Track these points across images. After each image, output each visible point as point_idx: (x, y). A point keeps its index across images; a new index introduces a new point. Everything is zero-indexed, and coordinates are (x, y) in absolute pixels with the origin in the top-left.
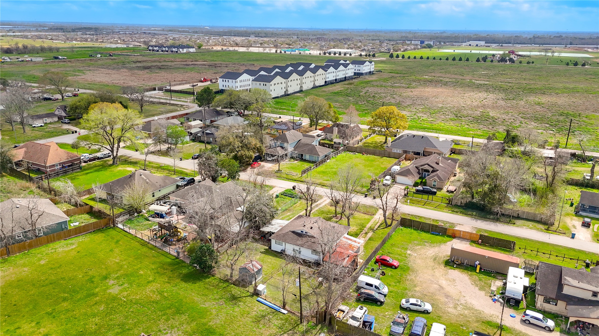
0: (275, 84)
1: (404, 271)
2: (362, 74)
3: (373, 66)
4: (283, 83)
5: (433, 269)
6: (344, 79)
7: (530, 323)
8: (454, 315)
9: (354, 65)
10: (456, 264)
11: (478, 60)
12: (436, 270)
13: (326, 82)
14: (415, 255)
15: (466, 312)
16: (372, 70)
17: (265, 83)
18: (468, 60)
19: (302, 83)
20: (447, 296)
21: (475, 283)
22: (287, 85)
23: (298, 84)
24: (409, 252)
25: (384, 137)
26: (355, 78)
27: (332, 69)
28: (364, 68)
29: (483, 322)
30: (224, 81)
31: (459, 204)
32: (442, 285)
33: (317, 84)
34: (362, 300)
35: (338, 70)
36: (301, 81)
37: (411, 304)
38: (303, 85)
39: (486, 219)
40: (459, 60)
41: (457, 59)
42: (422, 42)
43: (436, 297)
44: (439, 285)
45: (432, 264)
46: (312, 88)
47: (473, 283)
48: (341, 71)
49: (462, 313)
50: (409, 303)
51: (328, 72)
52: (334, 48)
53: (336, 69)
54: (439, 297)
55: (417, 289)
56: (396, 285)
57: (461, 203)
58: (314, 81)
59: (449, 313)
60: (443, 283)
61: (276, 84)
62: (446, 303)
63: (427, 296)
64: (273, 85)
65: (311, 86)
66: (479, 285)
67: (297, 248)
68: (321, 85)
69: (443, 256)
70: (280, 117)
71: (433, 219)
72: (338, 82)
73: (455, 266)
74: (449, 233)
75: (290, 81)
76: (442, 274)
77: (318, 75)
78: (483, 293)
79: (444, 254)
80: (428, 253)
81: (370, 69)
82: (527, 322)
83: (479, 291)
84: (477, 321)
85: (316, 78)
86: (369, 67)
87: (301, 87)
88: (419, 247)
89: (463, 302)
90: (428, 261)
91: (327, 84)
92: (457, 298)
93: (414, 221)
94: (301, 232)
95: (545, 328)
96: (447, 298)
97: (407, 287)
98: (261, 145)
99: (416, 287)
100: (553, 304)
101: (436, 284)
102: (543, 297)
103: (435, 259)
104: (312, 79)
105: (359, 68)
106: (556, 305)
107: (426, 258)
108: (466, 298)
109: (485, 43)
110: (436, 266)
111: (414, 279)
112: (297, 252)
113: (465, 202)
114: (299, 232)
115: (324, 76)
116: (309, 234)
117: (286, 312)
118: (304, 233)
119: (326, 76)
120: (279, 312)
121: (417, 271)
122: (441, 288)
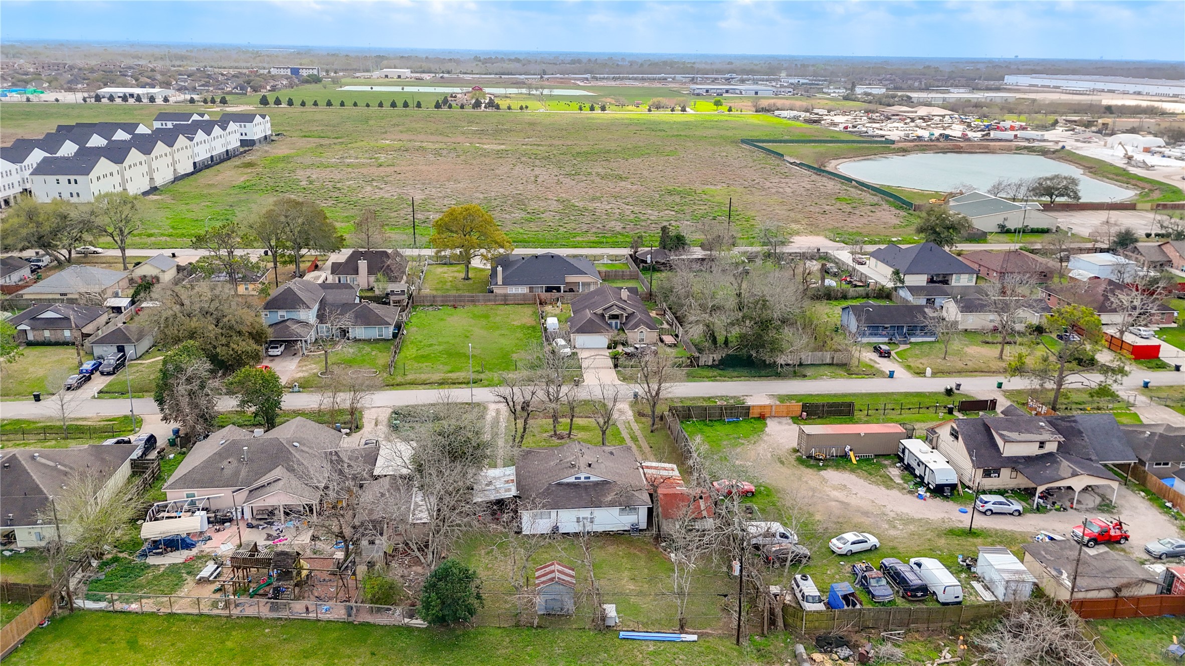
0: (98, 178)
1: (770, 495)
2: (251, 143)
3: (269, 125)
4: (115, 173)
5: (799, 479)
6: (225, 157)
7: (993, 513)
9: (238, 124)
10: (821, 459)
11: (438, 106)
12: (805, 479)
13: (195, 163)
14: (749, 463)
15: (912, 528)
16: (269, 133)
17: (72, 178)
18: (419, 105)
19: (151, 172)
20: (865, 514)
22: (123, 177)
23: (145, 174)
24: (737, 462)
26: (245, 152)
27: (200, 135)
28: (255, 129)
29: (947, 534)
31: (710, 363)
32: (840, 500)
33: (181, 171)
35: (212, 136)
36: (150, 167)
37: (853, 543)
38: (155, 176)
40: (404, 107)
41: (400, 104)
42: (296, 70)
44: (837, 501)
45: (787, 471)
46: (173, 182)
47: (869, 482)
48: (218, 137)
49: (909, 530)
50: (850, 543)
51: (195, 141)
52: (106, 85)
53: (209, 135)
54: (861, 519)
55: (818, 517)
57: (714, 360)
58: (174, 163)
59: (897, 538)
60: (837, 495)
61: (102, 177)
62: (877, 525)
63: (841, 523)
64: (95, 180)
65: (171, 177)
66: (879, 483)
67: (585, 513)
68: (188, 171)
72: (218, 164)
73: (821, 464)
74: (754, 413)
75: (127, 168)
76: (818, 482)
77: (178, 150)
78: (896, 492)
79: (784, 450)
80: (760, 455)
81: (265, 131)
82: (989, 513)
83: (891, 492)
84: (939, 536)
85: (177, 156)
86: (262, 127)
87: (152, 179)
88: (739, 449)
89: (892, 515)
90: (778, 469)
91: (199, 168)
92: (879, 512)
93: (693, 407)
94: (576, 478)
95: (1014, 513)
96: (868, 517)
100: (995, 477)
101: (829, 500)
102: (982, 470)
103: (781, 462)
104: (169, 160)
105: (243, 130)
106: (1000, 477)
107: (768, 464)
108: (888, 507)
109: (412, 72)
110: (796, 472)
111: (795, 503)
112: (585, 521)
113: (720, 358)
114: (572, 480)
115: (189, 152)
116: (593, 479)
117: (694, 637)
118: (583, 480)
119: (193, 151)
120: (682, 641)
121: (783, 489)
122: (844, 504)
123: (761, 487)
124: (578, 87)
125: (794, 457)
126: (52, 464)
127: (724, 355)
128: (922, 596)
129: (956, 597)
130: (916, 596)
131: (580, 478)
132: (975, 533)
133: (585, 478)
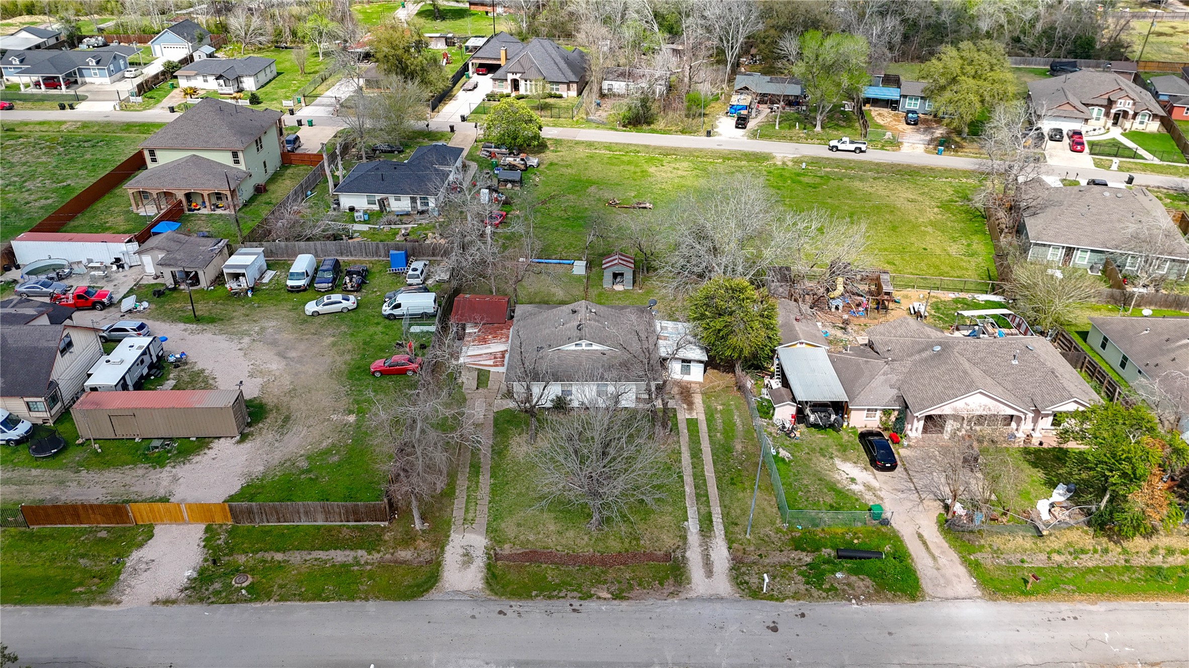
1: (358, 368)
5: (294, 390)
12: (288, 388)
14: (334, 417)
20: (274, 343)
21: (206, 383)
24: (352, 418)
29: (222, 320)
32: (280, 359)
44: (285, 358)
45: (295, 403)
47: (211, 382)
49: (253, 325)
54: (290, 337)
55: (329, 340)
60: (275, 365)
62: (279, 330)
63: (312, 334)
66: (200, 380)
69: (264, 431)
76: (275, 383)
78: (199, 366)
79: (259, 440)
80: (302, 435)
83: (205, 367)
84: (232, 318)
88: (324, 444)
89: (246, 340)
90: (304, 408)
92: (255, 344)
96: (275, 339)
97: (349, 339)
99: (332, 342)
101: (292, 359)
103: (287, 419)
107: (309, 417)
110: (286, 399)
111: (337, 357)
121: (331, 377)
122: (282, 355)
123: (356, 380)
125: (261, 425)
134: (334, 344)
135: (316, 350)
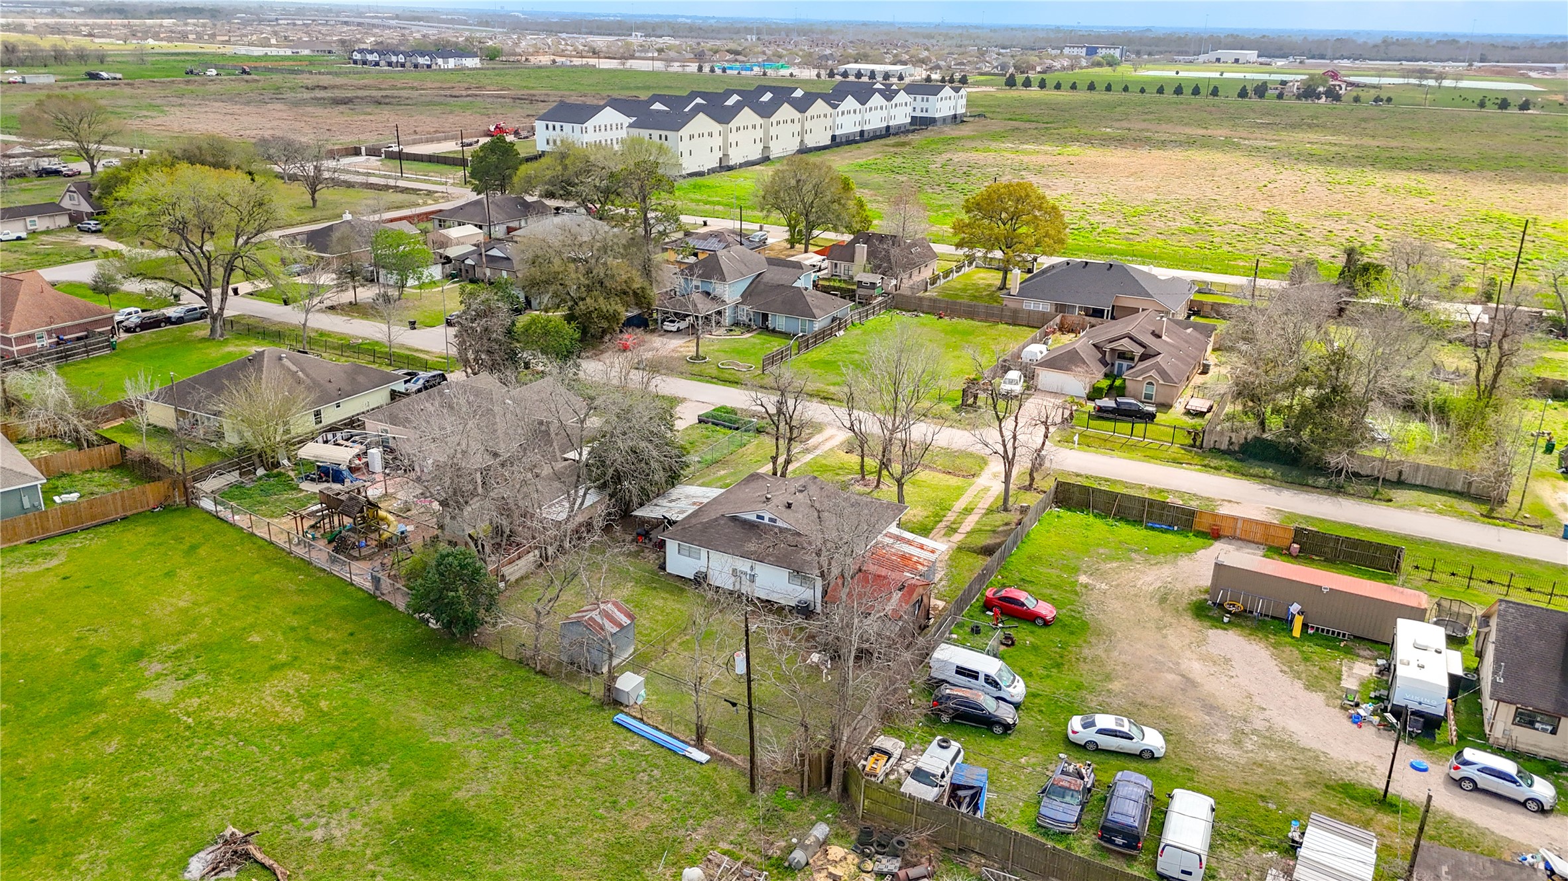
0: (691, 137)
1: (1072, 633)
2: (931, 121)
3: (963, 102)
4: (716, 134)
5: (1159, 629)
6: (883, 133)
7: (1476, 789)
8: (1236, 765)
9: (912, 96)
10: (1229, 612)
11: (1243, 94)
12: (1169, 632)
13: (834, 137)
14: (1103, 586)
15: (1272, 755)
16: (961, 111)
17: (664, 133)
18: (1215, 92)
19: (767, 138)
20: (1210, 708)
21: (1291, 667)
22: (725, 139)
23: (758, 141)
24: (1083, 579)
25: (1000, 275)
26: (913, 131)
27: (850, 103)
28: (939, 105)
29: (1327, 787)
30: (551, 127)
31: (1224, 446)
32: (1191, 676)
33: (810, 145)
34: (945, 718)
35: (868, 105)
36: (766, 132)
37: (1101, 732)
38: (771, 144)
39: (1305, 488)
40: (1193, 94)
41: (1188, 91)
42: (1091, 51)
43: (1175, 711)
44: (1183, 676)
45: (1156, 613)
46: (796, 154)
47: (1286, 669)
48: (876, 108)
49: (1260, 758)
50: (1095, 729)
51: (840, 109)
52: (856, 62)
53: (863, 104)
54: (1183, 712)
55: (1116, 686)
56: (1048, 676)
57: (1231, 443)
58: (803, 133)
59: (1219, 759)
60: (1196, 668)
61: (696, 136)
62: (1207, 729)
63: (1146, 706)
64: (686, 138)
65: (794, 146)
66: (1304, 675)
67: (744, 565)
68: (821, 144)
69: (1186, 592)
70: (705, 224)
71: (1150, 488)
72: (867, 141)
73: (1226, 620)
74: (1203, 524)
75: (734, 130)
76: (1187, 641)
77: (812, 117)
78: (1318, 698)
79: (1191, 585)
80: (1141, 582)
81: (955, 108)
82: (1467, 785)
83: (1308, 694)
84: (1310, 785)
85: (808, 125)
86: (952, 103)
87: (766, 148)
88: (1115, 565)
89: (1259, 724)
90: (1143, 606)
91: (837, 142)
92: (1241, 714)
93: (1094, 490)
94: (759, 517)
95: (1524, 804)
96: (1209, 714)
97: (1082, 680)
98: (646, 284)
99: (1111, 680)
100: (1544, 730)
101: (1170, 670)
102: (1513, 708)
103: (1163, 600)
104: (797, 127)
105: (925, 105)
106: (1554, 732)
107: (1136, 595)
108: (1267, 712)
109: (1259, 56)
110: (1168, 619)
111: (1104, 656)
112: (743, 577)
113: (1242, 441)
114: (752, 517)
115: (828, 122)
116: (779, 523)
117: (703, 757)
118: (766, 521)
119: (834, 122)
120: (685, 756)
121: (1111, 634)
122: (1189, 682)
123: (1077, 619)
124: (1526, 79)
125: (1194, 598)
126: (294, 368)
127: (1250, 437)
128: (1124, 846)
129: (1183, 872)
130: (1113, 842)
131: (762, 518)
132: (1391, 805)
133: (771, 520)
134: (1108, 678)
135: (1137, 676)
